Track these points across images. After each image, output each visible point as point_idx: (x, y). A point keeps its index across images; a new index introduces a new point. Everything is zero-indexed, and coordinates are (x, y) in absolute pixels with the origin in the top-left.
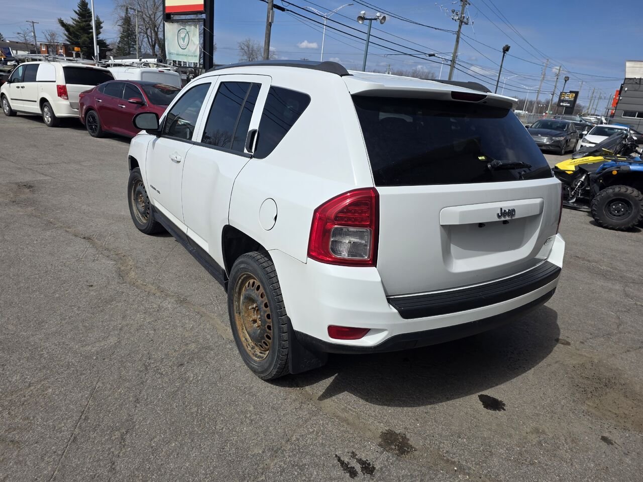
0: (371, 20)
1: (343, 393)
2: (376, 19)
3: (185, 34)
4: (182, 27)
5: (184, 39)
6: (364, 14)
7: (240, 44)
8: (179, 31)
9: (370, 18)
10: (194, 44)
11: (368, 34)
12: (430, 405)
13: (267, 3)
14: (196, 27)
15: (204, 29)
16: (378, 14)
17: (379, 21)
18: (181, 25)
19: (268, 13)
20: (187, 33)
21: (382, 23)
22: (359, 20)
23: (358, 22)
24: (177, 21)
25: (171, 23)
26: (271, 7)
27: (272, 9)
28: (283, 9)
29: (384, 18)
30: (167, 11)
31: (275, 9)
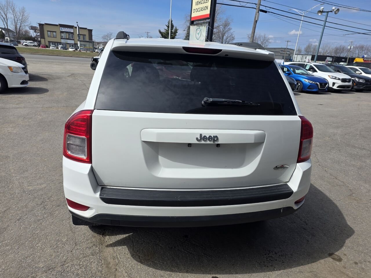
0: (328, 12)
1: (123, 247)
2: (331, 11)
3: (199, 31)
4: (198, 27)
5: (198, 34)
6: (323, 9)
7: (248, 35)
8: (197, 29)
9: (328, 11)
10: (203, 36)
11: (325, 21)
12: (170, 271)
13: (256, 9)
14: (205, 27)
15: (209, 27)
16: (334, 8)
17: (333, 12)
18: (198, 26)
19: (256, 14)
20: (201, 30)
21: (335, 13)
22: (319, 13)
23: (318, 14)
24: (197, 24)
25: (193, 26)
26: (258, 11)
27: (258, 12)
28: (266, 12)
29: (338, 10)
30: (192, 20)
31: (260, 12)
